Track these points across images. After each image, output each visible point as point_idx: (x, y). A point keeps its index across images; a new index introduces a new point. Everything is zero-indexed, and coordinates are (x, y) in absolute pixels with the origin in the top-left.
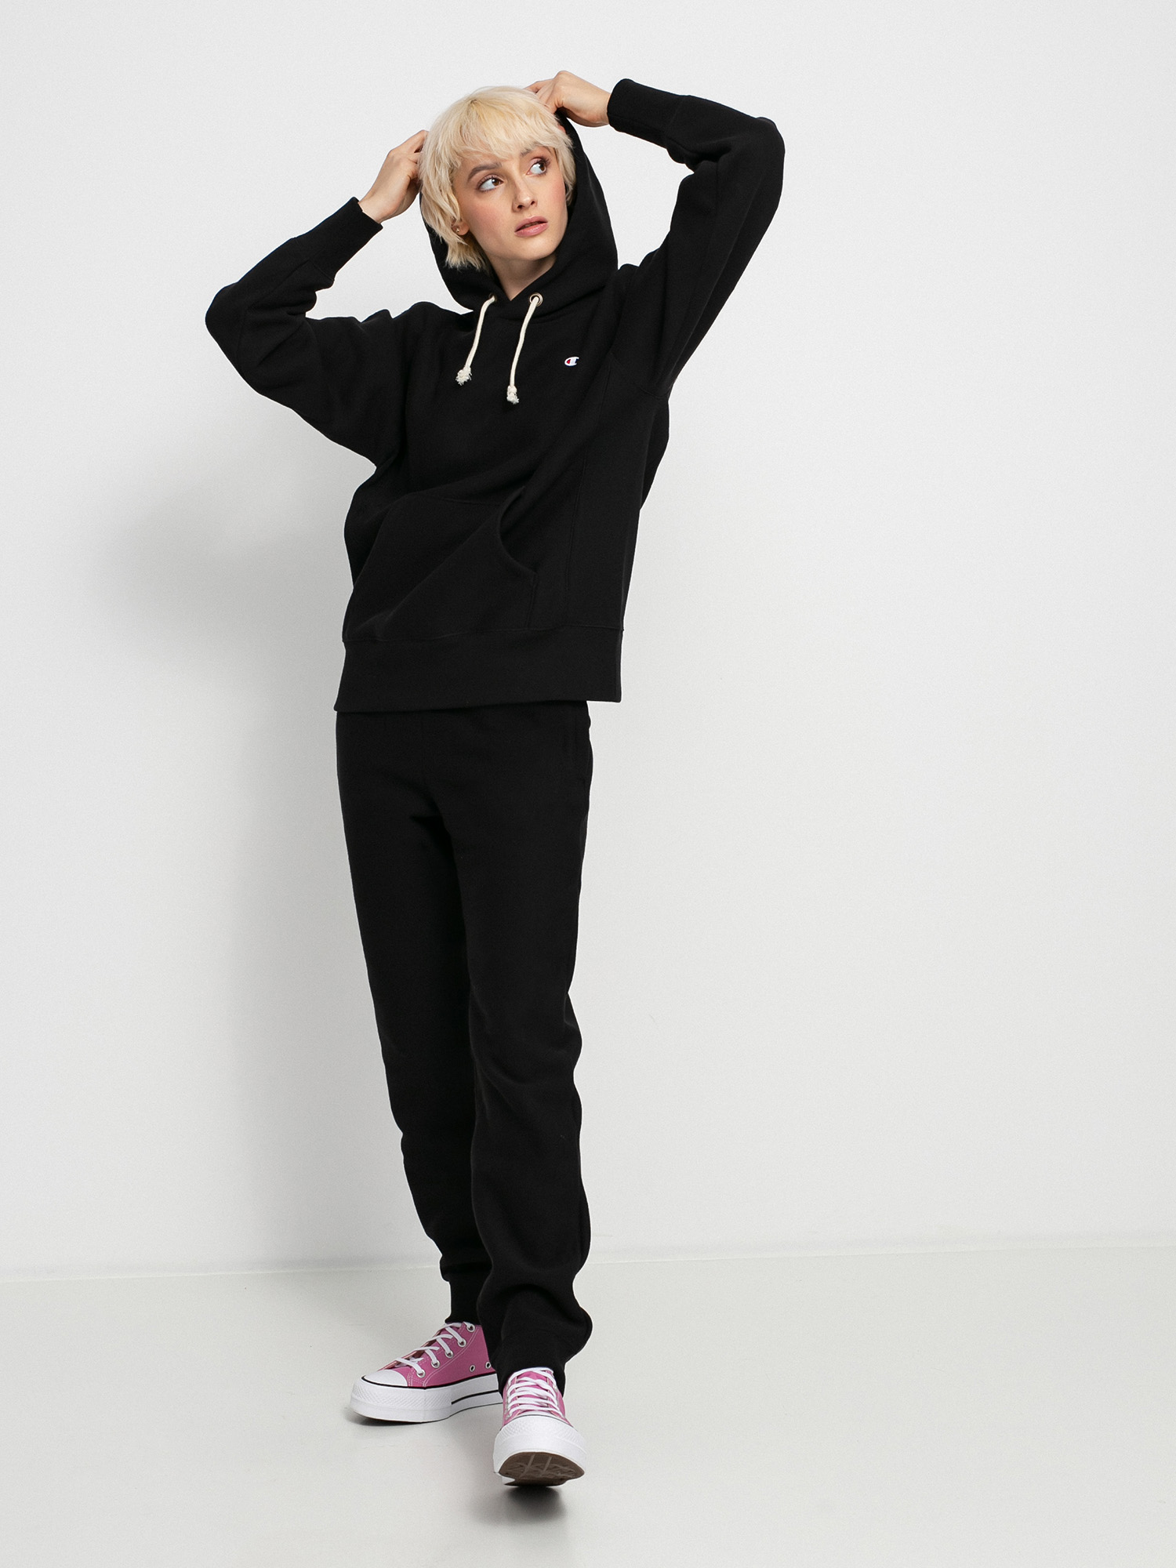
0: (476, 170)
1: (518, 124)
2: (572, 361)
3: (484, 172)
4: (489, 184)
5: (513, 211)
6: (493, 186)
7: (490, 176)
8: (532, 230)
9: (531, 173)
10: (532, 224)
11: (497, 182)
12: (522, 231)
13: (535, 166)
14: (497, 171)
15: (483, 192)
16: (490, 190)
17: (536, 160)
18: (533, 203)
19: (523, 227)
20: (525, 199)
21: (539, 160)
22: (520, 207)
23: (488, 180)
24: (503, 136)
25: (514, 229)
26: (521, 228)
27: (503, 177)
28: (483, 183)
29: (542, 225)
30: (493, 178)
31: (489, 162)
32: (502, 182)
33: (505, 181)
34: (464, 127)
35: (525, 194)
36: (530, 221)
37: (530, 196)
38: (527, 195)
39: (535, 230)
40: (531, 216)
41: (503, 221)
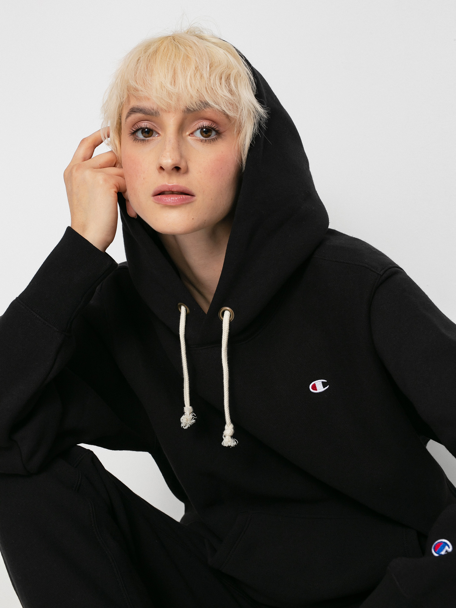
0: (133, 111)
2: (319, 386)
18: (177, 168)
19: (162, 193)
22: (162, 168)
26: (160, 193)
27: (161, 129)
31: (147, 105)
36: (169, 189)
37: (173, 159)
38: (171, 157)
39: (172, 200)
40: (173, 183)
41: (144, 179)
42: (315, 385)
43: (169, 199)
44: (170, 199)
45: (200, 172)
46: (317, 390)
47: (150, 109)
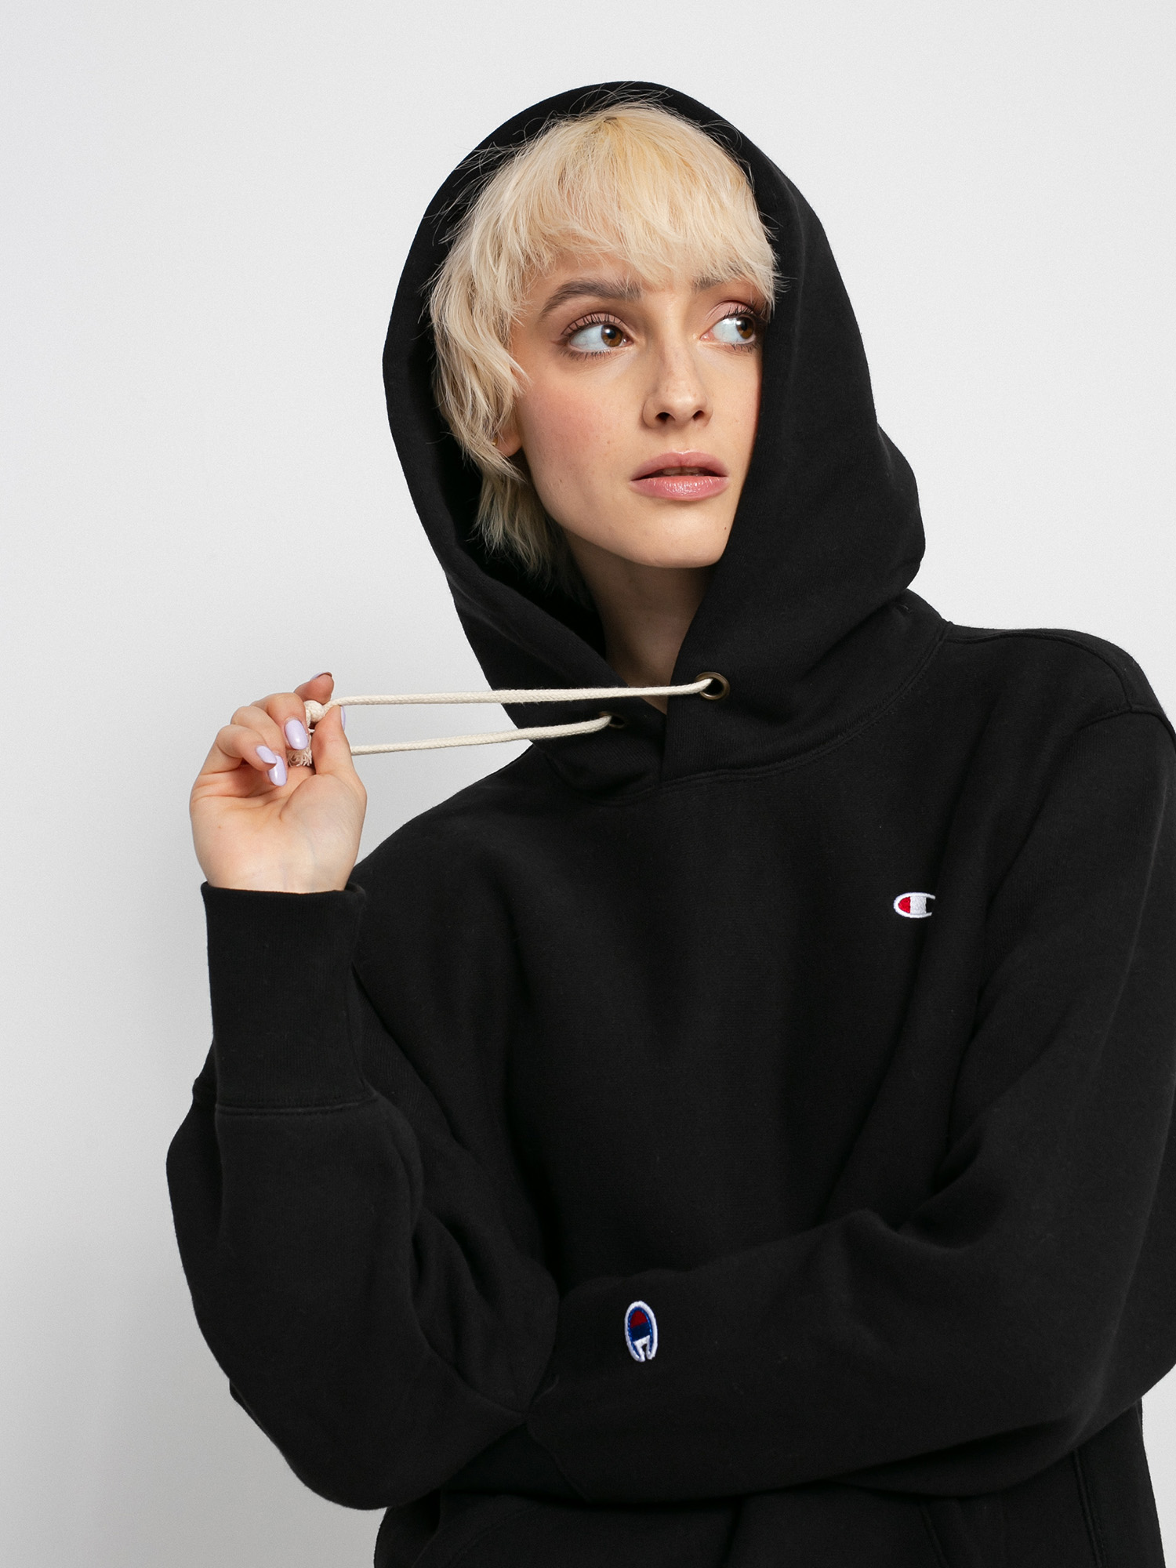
0: (570, 290)
1: (701, 198)
2: (916, 905)
3: (587, 301)
4: (593, 338)
5: (644, 424)
6: (602, 347)
7: (602, 317)
8: (682, 487)
9: (712, 338)
10: (683, 470)
11: (615, 336)
12: (654, 480)
13: (727, 321)
14: (625, 307)
15: (575, 355)
16: (594, 354)
17: (731, 307)
18: (699, 415)
19: (659, 473)
20: (682, 400)
21: (741, 308)
22: (664, 417)
23: (593, 324)
24: (662, 219)
25: (632, 468)
26: (651, 474)
27: (636, 328)
28: (582, 329)
29: (710, 480)
30: (607, 325)
31: (608, 275)
32: (629, 339)
33: (639, 339)
34: (570, 174)
35: (682, 383)
36: (680, 463)
37: (695, 395)
38: (689, 390)
39: (688, 488)
40: (687, 449)
41: (608, 443)
42: (908, 899)
43: (681, 487)
44: (683, 487)
45: (737, 421)
46: (909, 912)
47: (616, 284)
